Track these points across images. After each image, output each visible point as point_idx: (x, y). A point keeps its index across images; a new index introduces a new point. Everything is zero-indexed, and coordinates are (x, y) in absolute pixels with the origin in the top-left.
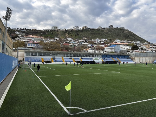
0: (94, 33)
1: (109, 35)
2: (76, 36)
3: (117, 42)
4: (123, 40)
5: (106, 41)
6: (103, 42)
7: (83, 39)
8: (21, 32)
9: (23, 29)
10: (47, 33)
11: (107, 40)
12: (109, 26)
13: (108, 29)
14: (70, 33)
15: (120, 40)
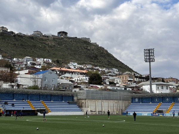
0: (22, 45)
1: (56, 53)
3: (70, 68)
4: (85, 64)
5: (48, 64)
6: (40, 65)
11: (50, 61)
12: (59, 33)
13: (54, 38)
15: (78, 64)
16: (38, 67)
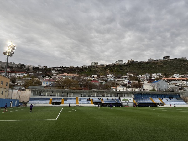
0: (143, 68)
1: (164, 69)
2: (118, 71)
3: (174, 78)
4: (185, 74)
5: (160, 76)
6: (154, 77)
7: (127, 75)
8: (58, 70)
9: (60, 67)
10: (85, 70)
11: (161, 75)
12: (164, 58)
13: (161, 61)
14: (112, 69)
15: (180, 74)
16: (154, 79)
